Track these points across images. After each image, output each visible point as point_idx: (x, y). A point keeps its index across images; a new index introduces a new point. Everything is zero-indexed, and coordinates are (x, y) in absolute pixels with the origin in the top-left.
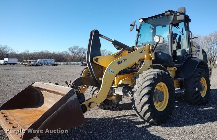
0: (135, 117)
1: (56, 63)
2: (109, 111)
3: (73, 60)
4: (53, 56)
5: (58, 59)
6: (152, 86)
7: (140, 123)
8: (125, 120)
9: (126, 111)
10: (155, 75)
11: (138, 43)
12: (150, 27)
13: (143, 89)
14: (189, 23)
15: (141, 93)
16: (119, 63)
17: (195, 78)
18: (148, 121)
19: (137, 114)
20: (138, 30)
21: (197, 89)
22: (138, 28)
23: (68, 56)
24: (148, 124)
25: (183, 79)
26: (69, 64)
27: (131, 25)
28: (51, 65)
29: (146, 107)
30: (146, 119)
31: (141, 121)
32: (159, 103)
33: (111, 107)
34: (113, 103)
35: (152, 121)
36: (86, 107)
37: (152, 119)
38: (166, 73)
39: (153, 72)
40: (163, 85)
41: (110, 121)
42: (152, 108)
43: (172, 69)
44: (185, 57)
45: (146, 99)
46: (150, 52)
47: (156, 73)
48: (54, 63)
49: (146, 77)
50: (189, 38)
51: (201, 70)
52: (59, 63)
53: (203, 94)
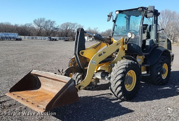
0: (110, 96)
1: (19, 37)
2: (89, 91)
3: (39, 34)
4: (15, 29)
5: (22, 32)
6: (124, 73)
7: (114, 100)
8: (103, 97)
9: (103, 91)
10: (126, 65)
11: (114, 33)
12: (125, 17)
13: (118, 75)
14: (158, 16)
15: (116, 78)
16: (100, 55)
17: (159, 64)
18: (120, 98)
19: (112, 93)
20: (114, 21)
21: (159, 73)
22: (114, 19)
23: (33, 29)
24: (120, 100)
25: (149, 65)
26: (34, 38)
27: (109, 16)
28: (14, 39)
29: (119, 89)
30: (119, 97)
31: (115, 98)
32: (129, 85)
33: (91, 88)
34: (92, 84)
35: (123, 98)
36: (77, 89)
37: (123, 97)
38: (135, 62)
39: (125, 62)
40: (132, 72)
41: (92, 99)
42: (123, 89)
43: (141, 57)
44: (152, 47)
45: (119, 83)
46: (124, 44)
47: (128, 63)
48: (17, 37)
49: (120, 67)
50: (157, 31)
51: (164, 58)
52: (23, 37)
53: (164, 77)
